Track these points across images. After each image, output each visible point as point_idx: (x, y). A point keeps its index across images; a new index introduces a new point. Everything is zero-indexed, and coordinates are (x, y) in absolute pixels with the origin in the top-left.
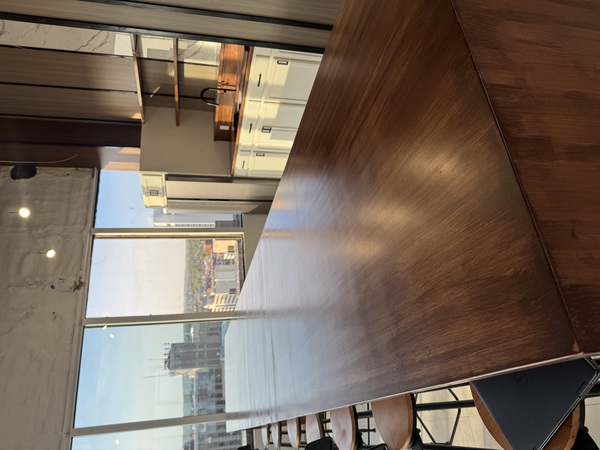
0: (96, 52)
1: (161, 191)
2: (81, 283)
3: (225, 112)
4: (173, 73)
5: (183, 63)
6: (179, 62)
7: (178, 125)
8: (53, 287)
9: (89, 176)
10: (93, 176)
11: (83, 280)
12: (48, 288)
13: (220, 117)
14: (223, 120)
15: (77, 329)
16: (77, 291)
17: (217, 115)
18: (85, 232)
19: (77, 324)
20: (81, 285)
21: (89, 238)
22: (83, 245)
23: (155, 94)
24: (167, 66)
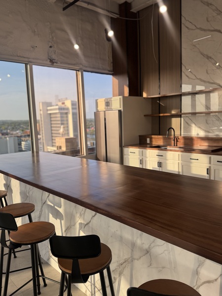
0: (183, 73)
1: (109, 108)
2: (53, 63)
3: (158, 140)
4: (173, 112)
5: (181, 117)
6: (181, 115)
7: (145, 116)
8: (51, 47)
9: (109, 69)
10: (109, 71)
11: (55, 64)
12: (50, 45)
13: (155, 138)
14: (153, 140)
15: (26, 60)
16: (49, 60)
17: (156, 136)
18: (81, 66)
19: (30, 60)
20: (52, 63)
21: (77, 68)
22: (74, 65)
23: (160, 104)
24: (179, 109)
